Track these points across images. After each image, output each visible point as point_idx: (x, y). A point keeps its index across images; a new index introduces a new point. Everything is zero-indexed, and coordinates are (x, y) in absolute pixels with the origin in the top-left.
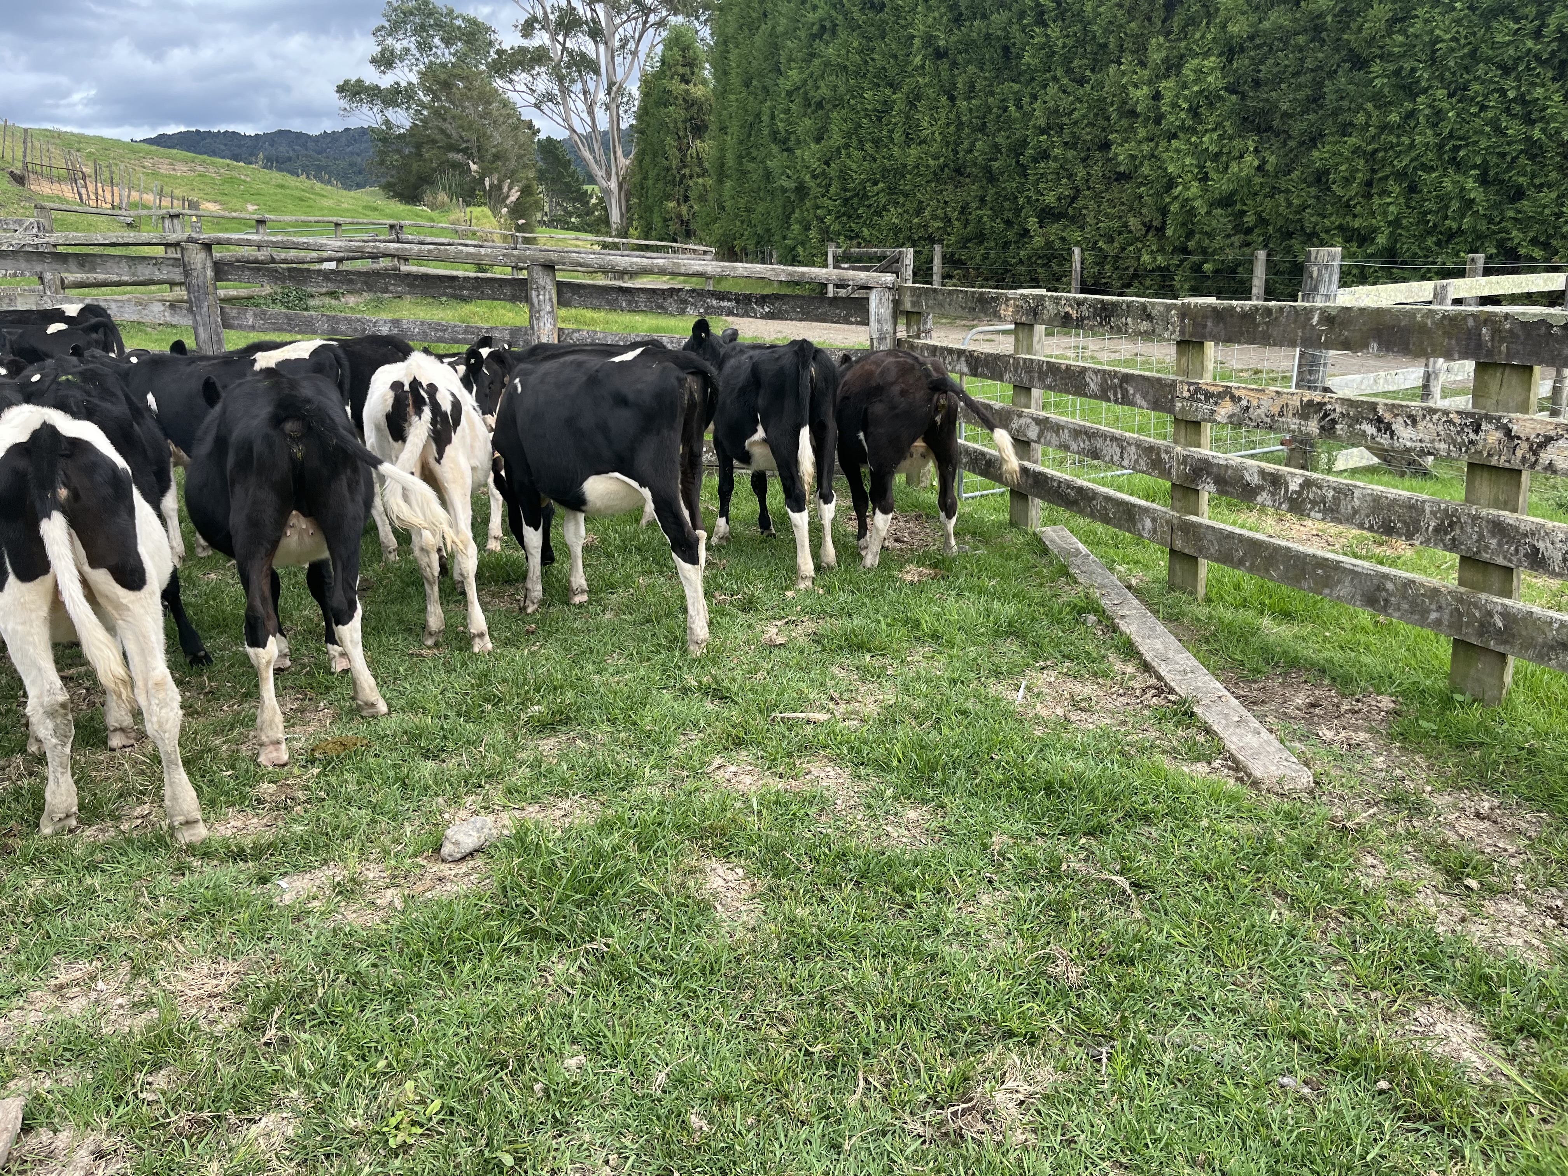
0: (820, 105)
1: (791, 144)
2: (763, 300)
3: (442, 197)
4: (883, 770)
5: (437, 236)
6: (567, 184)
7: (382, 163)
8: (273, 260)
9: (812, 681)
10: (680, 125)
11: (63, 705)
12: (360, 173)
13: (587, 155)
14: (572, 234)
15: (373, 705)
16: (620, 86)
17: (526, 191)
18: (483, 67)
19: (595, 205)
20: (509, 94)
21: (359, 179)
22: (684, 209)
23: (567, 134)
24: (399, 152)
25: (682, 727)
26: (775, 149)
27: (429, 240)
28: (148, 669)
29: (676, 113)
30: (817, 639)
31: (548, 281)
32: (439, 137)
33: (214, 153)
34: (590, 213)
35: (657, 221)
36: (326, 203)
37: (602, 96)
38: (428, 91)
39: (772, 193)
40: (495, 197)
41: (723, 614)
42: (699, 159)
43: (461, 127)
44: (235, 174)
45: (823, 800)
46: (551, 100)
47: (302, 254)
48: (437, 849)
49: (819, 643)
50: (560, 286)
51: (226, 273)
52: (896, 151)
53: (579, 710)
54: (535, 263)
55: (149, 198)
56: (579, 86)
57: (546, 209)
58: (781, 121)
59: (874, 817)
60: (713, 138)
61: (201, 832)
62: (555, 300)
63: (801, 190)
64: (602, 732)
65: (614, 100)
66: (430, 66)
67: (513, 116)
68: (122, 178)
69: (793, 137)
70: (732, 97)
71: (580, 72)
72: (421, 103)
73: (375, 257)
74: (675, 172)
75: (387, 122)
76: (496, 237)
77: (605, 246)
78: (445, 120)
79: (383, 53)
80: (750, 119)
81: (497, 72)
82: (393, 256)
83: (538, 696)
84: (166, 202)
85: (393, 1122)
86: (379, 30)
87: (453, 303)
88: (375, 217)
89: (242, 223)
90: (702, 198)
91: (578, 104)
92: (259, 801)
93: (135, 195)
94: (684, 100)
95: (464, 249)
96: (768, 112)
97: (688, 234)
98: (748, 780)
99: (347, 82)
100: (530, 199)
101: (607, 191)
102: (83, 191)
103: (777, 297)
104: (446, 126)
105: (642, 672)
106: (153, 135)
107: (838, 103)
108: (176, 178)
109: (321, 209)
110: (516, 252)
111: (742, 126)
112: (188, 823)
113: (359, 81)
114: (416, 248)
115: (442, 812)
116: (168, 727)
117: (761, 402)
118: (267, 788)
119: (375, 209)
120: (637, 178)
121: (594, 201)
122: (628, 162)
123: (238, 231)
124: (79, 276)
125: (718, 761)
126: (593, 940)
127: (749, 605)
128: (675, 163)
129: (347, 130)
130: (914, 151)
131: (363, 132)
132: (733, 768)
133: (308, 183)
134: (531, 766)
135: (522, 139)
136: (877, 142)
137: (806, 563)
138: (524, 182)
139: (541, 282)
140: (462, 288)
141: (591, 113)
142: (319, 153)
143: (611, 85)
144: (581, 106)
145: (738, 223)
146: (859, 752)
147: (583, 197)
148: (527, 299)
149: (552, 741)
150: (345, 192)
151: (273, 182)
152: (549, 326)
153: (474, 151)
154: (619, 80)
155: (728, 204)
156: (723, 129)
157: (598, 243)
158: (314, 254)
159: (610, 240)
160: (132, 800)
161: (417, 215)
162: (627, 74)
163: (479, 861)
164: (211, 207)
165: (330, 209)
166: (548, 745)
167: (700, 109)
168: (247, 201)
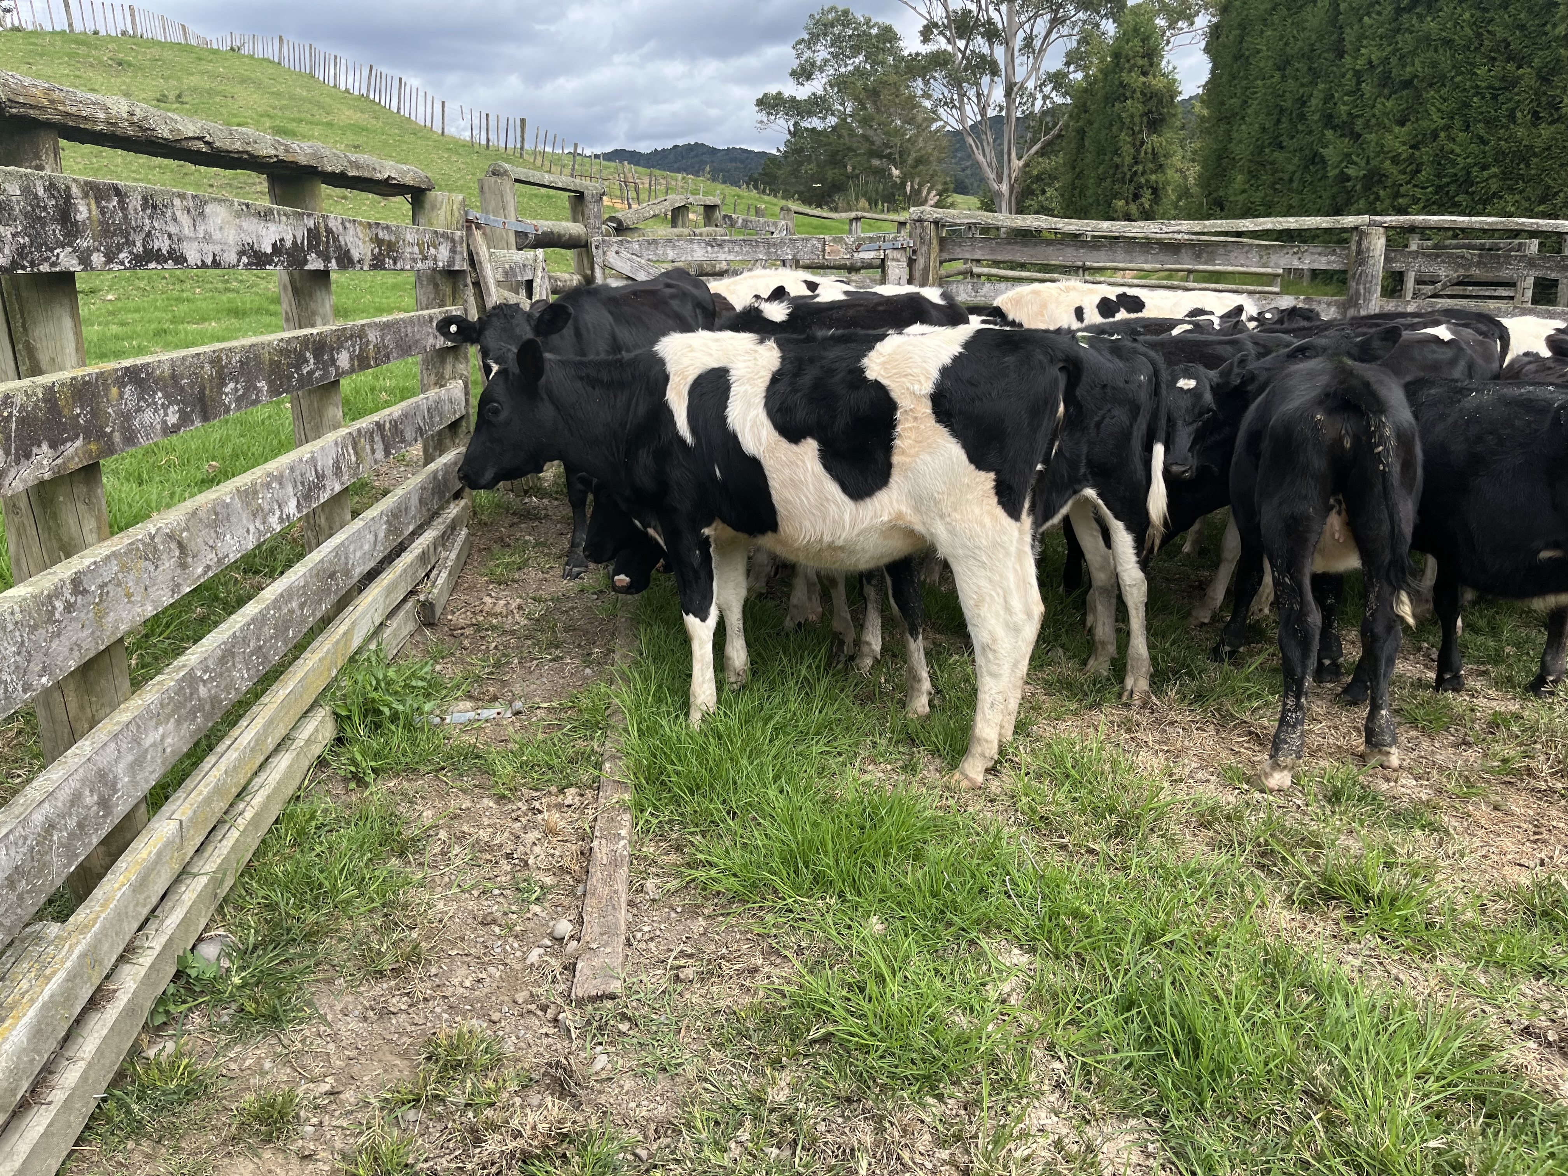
0: (1407, 84)
1: (1357, 128)
3: (864, 203)
10: (1137, 120)
13: (980, 158)
16: (1022, 86)
17: (945, 194)
22: (1133, 208)
29: (1133, 107)
32: (863, 144)
40: (914, 203)
42: (1154, 153)
43: (887, 133)
52: (1521, 132)
56: (973, 89)
58: (1345, 104)
65: (1013, 101)
69: (1360, 121)
74: (1126, 169)
78: (871, 127)
79: (801, 65)
86: (800, 42)
94: (1142, 93)
99: (766, 96)
101: (998, 194)
104: (870, 133)
107: (1437, 80)
113: (778, 94)
122: (1021, 163)
128: (1128, 160)
130: (1546, 131)
136: (1491, 123)
138: (942, 185)
143: (1011, 86)
144: (975, 109)
153: (897, 157)
154: (1020, 80)
167: (1160, 101)
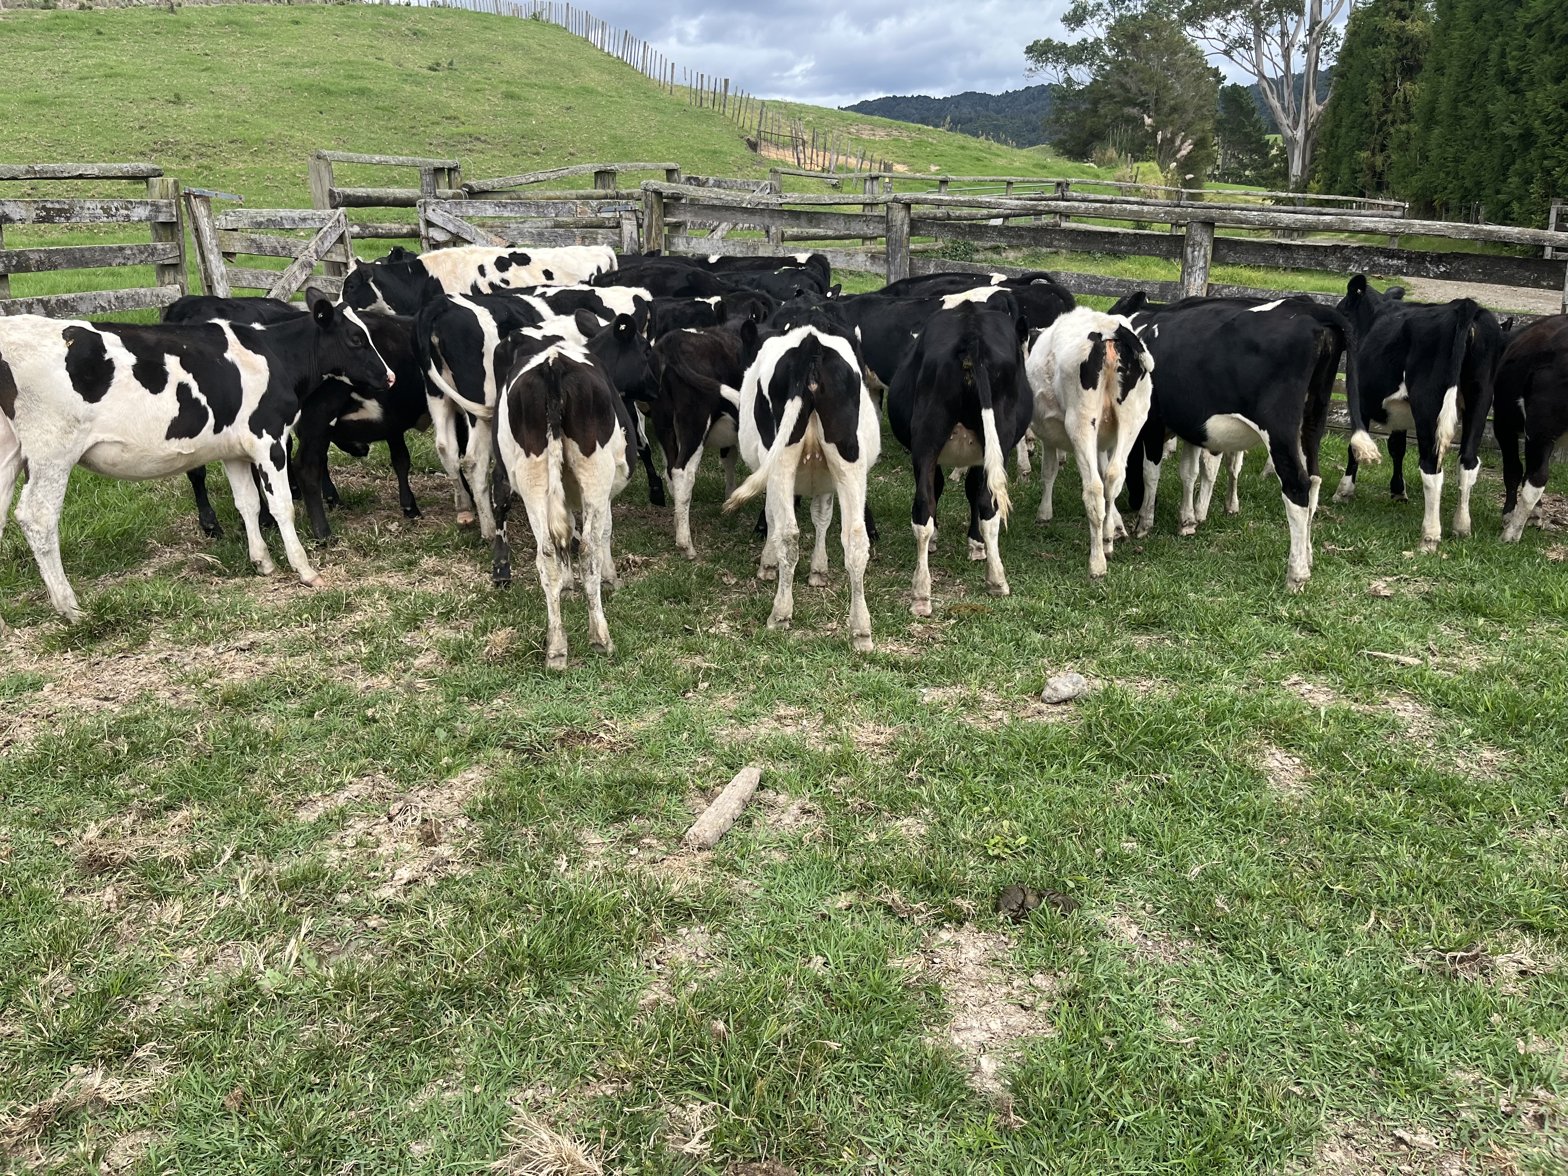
1: (1521, 85)
2: (1439, 259)
3: (1112, 153)
4: (1468, 714)
5: (1100, 193)
6: (1248, 135)
7: (1057, 120)
8: (949, 217)
9: (1412, 632)
10: (1389, 66)
11: (795, 537)
12: (1034, 130)
13: (1275, 102)
14: (1243, 189)
15: (999, 587)
16: (1325, 25)
17: (1200, 144)
18: (1175, 16)
19: (1275, 156)
20: (1198, 42)
21: (1033, 136)
22: (1379, 160)
23: (1255, 80)
24: (1075, 109)
25: (1267, 646)
26: (1500, 90)
27: (1092, 197)
28: (852, 520)
29: (1385, 52)
30: (1428, 598)
31: (1206, 237)
32: (1118, 91)
33: (907, 118)
34: (1268, 164)
35: (1344, 172)
36: (1000, 162)
37: (1302, 37)
38: (1113, 45)
39: (1490, 141)
40: (1165, 152)
41: (1329, 563)
42: (1406, 102)
43: (1142, 80)
44: (924, 137)
45: (1395, 726)
46: (1241, 45)
47: (974, 211)
48: (1039, 694)
49: (1429, 601)
50: (1217, 242)
51: (919, 229)
53: (1171, 617)
54: (1195, 220)
55: (853, 162)
56: (1278, 27)
57: (1219, 162)
59: (1445, 749)
60: (1427, 80)
61: (869, 645)
62: (1209, 257)
63: (1527, 138)
64: (1189, 638)
65: (1315, 41)
66: (1119, 21)
67: (1200, 64)
68: (833, 143)
69: (1525, 77)
70: (1456, 34)
71: (1280, 13)
72: (1105, 59)
73: (1038, 213)
74: (1374, 118)
75: (1069, 80)
76: (1160, 194)
77: (1278, 201)
78: (1126, 74)
79: (1075, 11)
80: (1474, 58)
81: (1189, 20)
82: (1056, 213)
83: (1137, 602)
84: (866, 165)
85: (992, 842)
87: (1107, 260)
88: (1042, 175)
89: (926, 183)
90: (1403, 147)
91: (1273, 47)
92: (910, 635)
93: (842, 159)
94: (1398, 38)
95: (1128, 207)
96: (1498, 49)
97: (1380, 186)
98: (1322, 698)
99: (1036, 43)
100: (1203, 153)
101: (1291, 141)
102: (801, 156)
103: (1456, 256)
104: (1125, 80)
105: (1236, 597)
106: (856, 102)
108: (875, 142)
109: (995, 168)
110: (1177, 210)
111: (1462, 67)
112: (863, 636)
113: (1049, 40)
114: (1083, 205)
115: (1045, 669)
116: (858, 563)
117: (1409, 360)
118: (917, 627)
119: (1045, 167)
120: (1330, 125)
121: (1274, 152)
122: (1320, 108)
123: (921, 190)
124: (795, 231)
125: (1295, 678)
126: (1156, 773)
127: (1360, 558)
128: (1375, 109)
129: (1028, 88)
131: (1042, 89)
132: (1310, 687)
133: (986, 144)
134: (1123, 651)
135: (1204, 89)
137: (1433, 527)
138: (1200, 134)
139: (1198, 238)
140: (1121, 244)
141: (1286, 56)
142: (998, 113)
143: (1314, 23)
144: (1276, 49)
145: (1442, 175)
146: (1445, 695)
147: (1263, 148)
148: (1182, 255)
149: (1144, 638)
150: (1017, 151)
151: (956, 144)
152: (1199, 282)
153: (1152, 105)
154: (1324, 18)
155: (1433, 154)
156: (1440, 70)
157: (1271, 198)
158: (985, 212)
159: (1284, 195)
160: (825, 619)
161: (1083, 172)
162: (1334, 13)
163: (1072, 707)
164: (900, 169)
165: (1003, 168)
166: (1141, 641)
167: (1416, 47)
168: (930, 163)
